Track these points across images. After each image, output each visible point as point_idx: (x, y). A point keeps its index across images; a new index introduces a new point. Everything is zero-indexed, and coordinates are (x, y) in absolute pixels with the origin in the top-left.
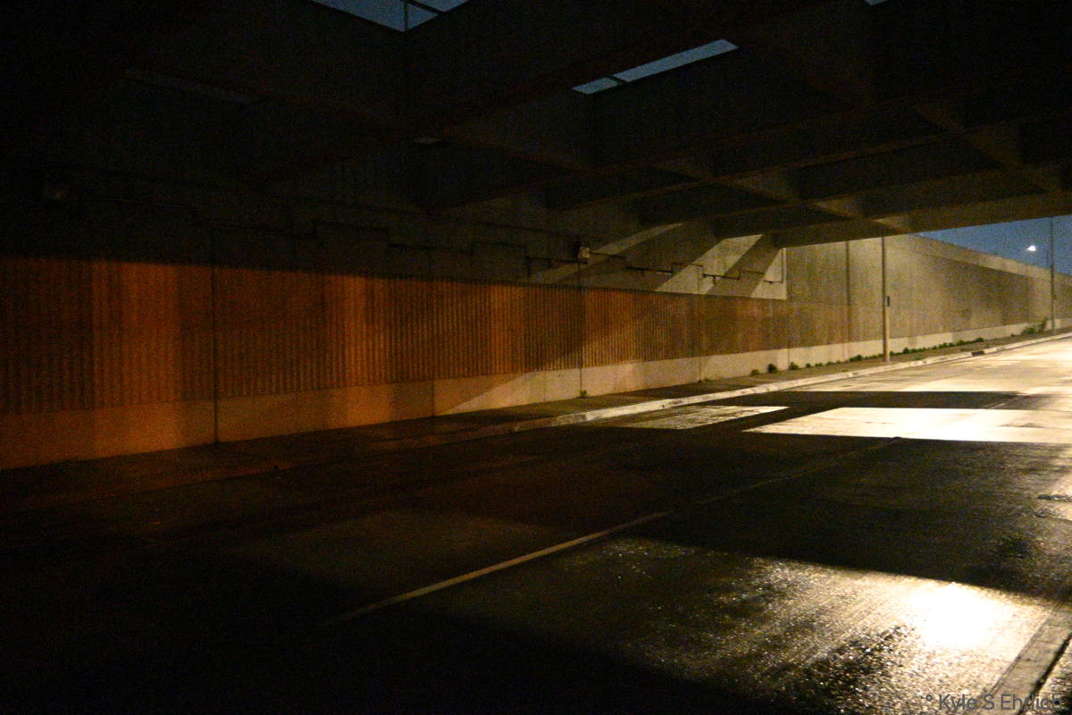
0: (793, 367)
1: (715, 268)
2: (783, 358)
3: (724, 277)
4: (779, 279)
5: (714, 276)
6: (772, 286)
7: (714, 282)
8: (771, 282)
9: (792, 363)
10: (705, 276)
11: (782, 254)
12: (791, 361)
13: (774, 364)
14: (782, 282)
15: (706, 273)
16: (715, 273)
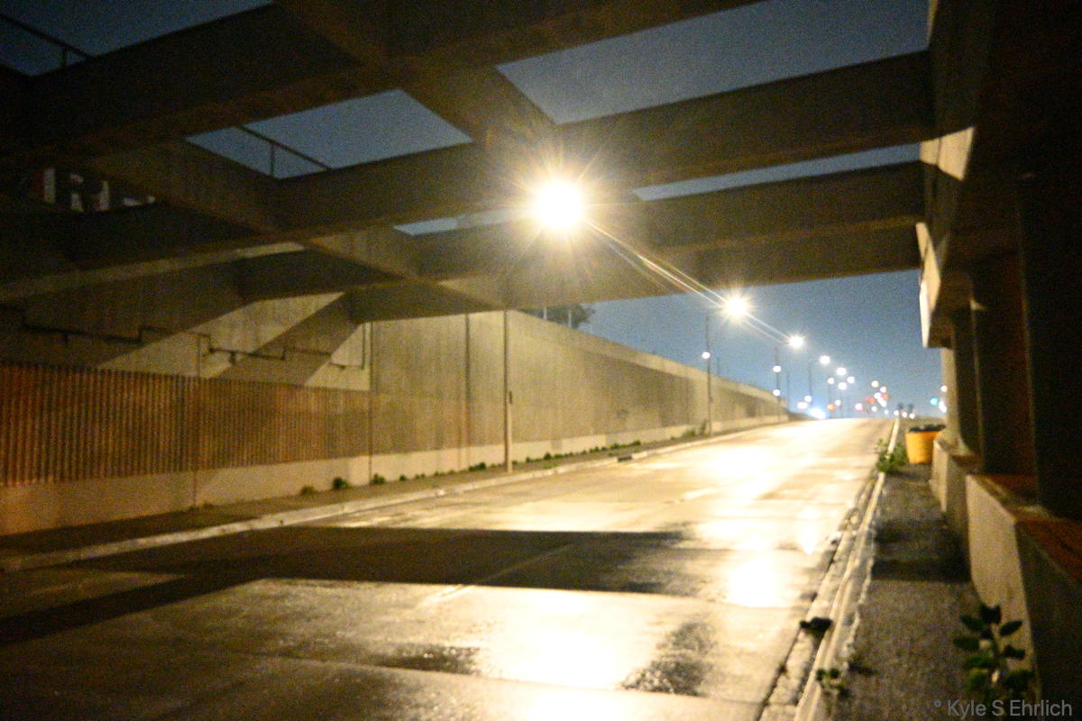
0: (377, 481)
1: (234, 341)
2: (359, 470)
3: (255, 355)
4: (358, 362)
5: (233, 353)
6: (344, 372)
7: (232, 360)
8: (343, 367)
9: (376, 476)
10: (212, 351)
11: (364, 331)
12: (374, 471)
13: (344, 478)
14: (362, 367)
15: (215, 346)
16: (234, 348)
